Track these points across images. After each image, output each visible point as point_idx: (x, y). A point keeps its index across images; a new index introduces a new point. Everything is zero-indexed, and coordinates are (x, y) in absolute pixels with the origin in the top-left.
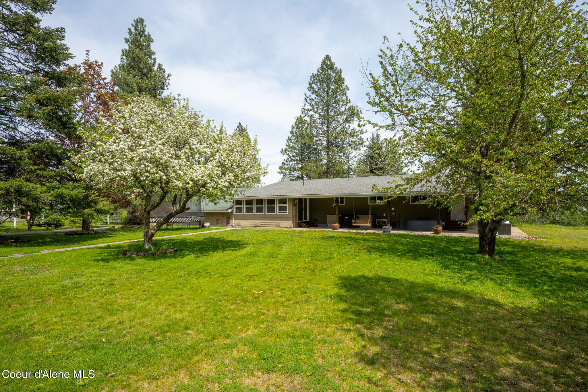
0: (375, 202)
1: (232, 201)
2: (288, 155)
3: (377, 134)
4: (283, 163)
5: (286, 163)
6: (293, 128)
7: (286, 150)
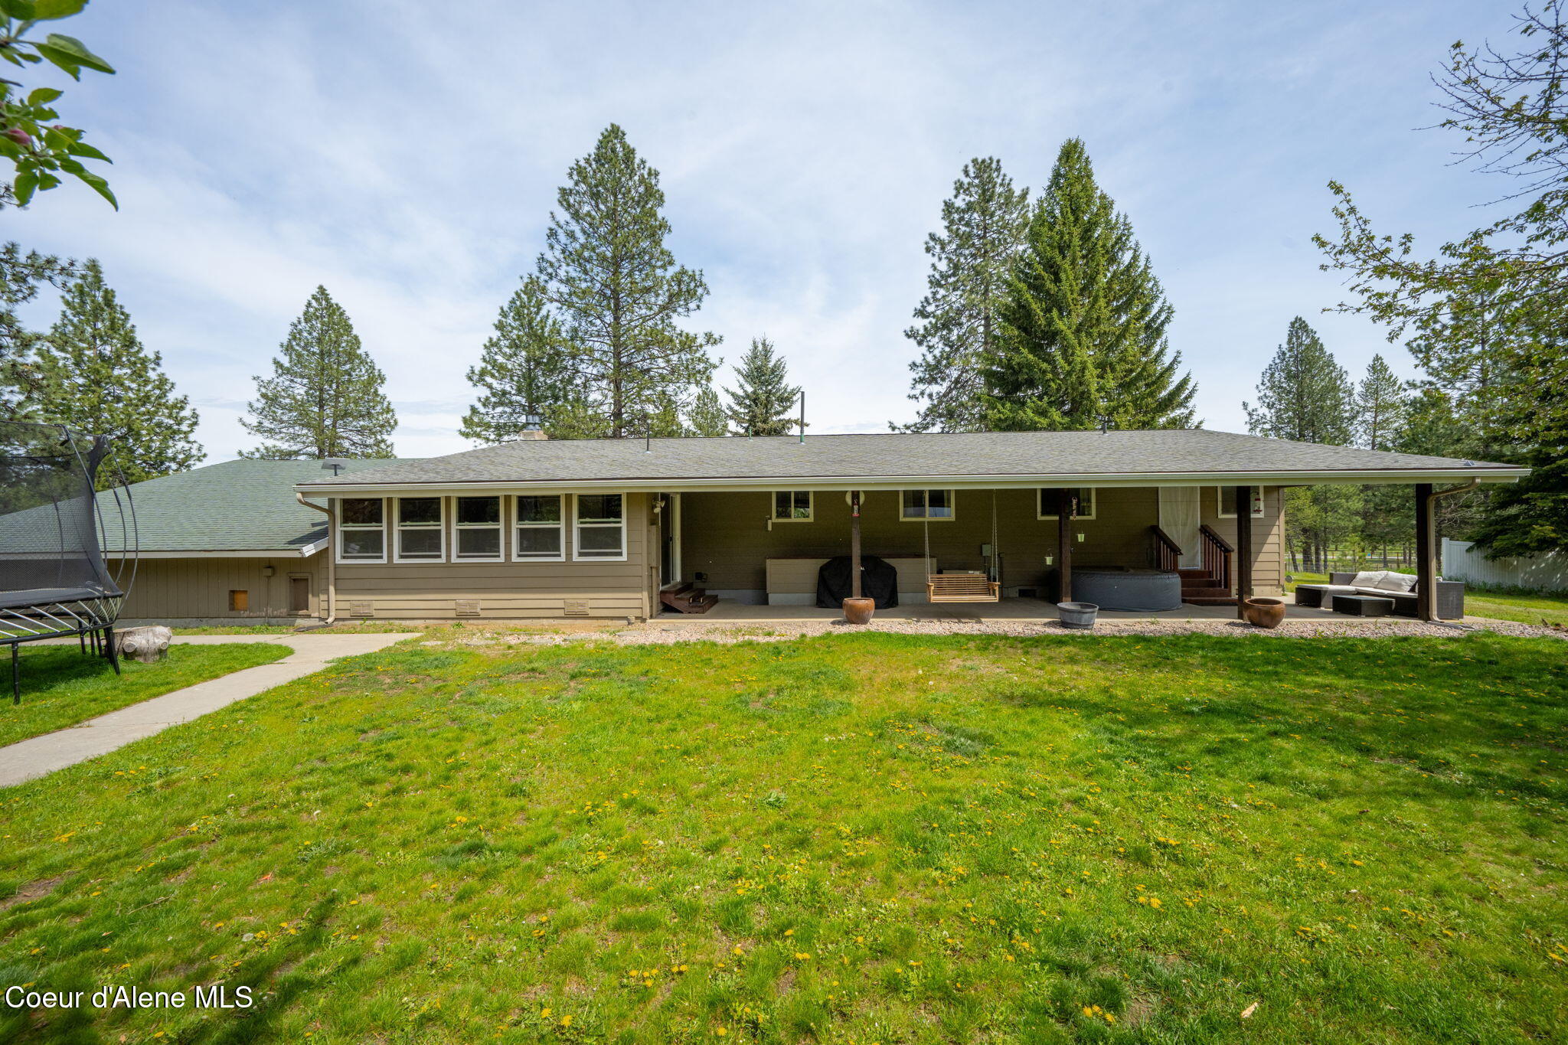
0: (923, 515)
1: (323, 502)
2: (490, 387)
3: (764, 344)
4: (474, 410)
5: (482, 410)
6: (504, 314)
7: (482, 374)
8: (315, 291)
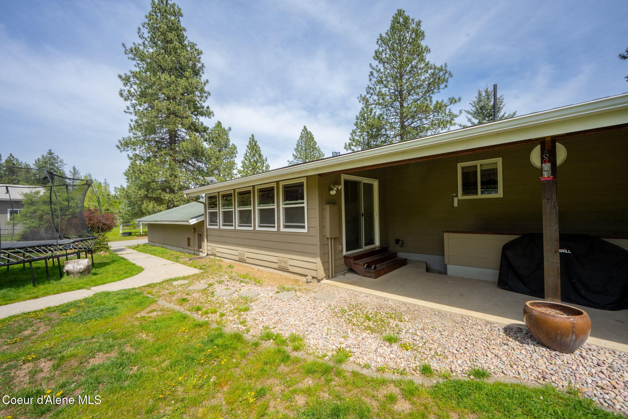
6: (357, 118)
7: (350, 145)
8: (303, 128)
